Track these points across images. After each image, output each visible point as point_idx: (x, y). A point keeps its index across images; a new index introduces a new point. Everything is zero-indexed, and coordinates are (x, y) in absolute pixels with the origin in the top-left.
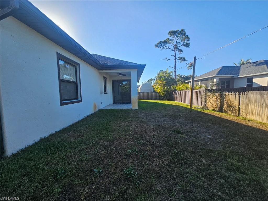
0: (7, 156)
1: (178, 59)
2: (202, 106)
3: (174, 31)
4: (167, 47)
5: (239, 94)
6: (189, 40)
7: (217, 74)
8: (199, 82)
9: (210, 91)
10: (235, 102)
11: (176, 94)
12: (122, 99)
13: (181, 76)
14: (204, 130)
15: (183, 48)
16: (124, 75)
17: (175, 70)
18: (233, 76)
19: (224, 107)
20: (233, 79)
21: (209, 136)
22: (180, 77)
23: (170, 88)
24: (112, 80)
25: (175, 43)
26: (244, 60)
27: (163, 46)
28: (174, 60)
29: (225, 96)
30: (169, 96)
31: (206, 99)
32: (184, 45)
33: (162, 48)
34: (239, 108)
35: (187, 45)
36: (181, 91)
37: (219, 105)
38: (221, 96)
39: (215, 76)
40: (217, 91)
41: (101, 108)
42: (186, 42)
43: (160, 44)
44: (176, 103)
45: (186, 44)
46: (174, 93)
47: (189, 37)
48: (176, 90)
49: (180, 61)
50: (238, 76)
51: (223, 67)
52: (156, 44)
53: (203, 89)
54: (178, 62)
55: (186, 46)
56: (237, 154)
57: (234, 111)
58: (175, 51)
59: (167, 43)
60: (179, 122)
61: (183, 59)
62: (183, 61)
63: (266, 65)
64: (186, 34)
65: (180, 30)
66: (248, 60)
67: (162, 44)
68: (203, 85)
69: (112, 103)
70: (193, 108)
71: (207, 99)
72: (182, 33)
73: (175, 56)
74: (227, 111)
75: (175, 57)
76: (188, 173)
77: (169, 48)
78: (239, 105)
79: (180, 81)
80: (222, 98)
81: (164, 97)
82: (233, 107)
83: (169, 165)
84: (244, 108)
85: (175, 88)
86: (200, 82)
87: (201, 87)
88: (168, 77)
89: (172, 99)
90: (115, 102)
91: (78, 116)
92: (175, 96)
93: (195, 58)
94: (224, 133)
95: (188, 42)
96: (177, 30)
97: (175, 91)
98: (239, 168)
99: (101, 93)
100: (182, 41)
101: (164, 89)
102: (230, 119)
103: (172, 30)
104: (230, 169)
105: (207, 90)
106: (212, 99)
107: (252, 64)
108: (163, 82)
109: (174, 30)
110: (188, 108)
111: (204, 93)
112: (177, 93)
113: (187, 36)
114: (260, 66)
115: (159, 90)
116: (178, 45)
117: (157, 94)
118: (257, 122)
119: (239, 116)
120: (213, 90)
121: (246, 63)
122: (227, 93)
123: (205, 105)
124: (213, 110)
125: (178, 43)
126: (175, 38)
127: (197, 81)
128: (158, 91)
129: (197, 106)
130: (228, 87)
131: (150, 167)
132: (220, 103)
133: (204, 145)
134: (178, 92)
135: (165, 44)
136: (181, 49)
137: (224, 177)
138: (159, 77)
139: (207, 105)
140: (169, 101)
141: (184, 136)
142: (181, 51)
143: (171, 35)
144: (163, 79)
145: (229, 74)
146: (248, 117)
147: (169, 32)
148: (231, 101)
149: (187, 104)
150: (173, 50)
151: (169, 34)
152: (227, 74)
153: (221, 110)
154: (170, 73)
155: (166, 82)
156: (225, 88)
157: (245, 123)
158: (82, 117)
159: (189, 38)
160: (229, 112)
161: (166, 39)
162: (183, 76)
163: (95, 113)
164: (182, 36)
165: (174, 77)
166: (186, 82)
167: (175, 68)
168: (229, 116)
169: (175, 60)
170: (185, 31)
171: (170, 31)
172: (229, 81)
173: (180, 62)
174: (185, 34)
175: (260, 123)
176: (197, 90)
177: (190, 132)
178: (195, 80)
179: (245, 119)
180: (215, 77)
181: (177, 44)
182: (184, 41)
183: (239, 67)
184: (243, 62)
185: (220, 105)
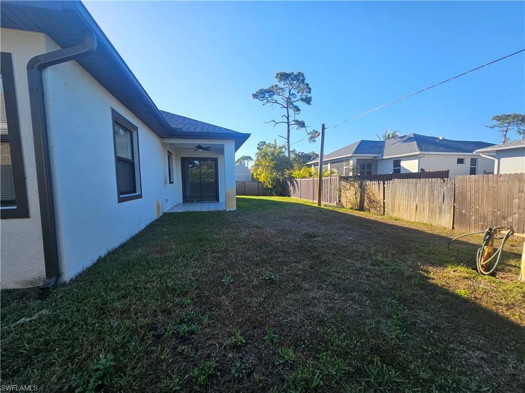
0: (65, 282)
1: (293, 123)
2: (335, 202)
3: (286, 74)
4: (274, 101)
5: (384, 184)
6: (310, 93)
7: (354, 153)
8: (327, 164)
9: (346, 179)
10: (379, 196)
11: (293, 185)
12: (201, 194)
13: (297, 153)
14: (343, 232)
15: (300, 104)
16: (207, 149)
17: (288, 142)
18: (376, 157)
19: (365, 203)
20: (375, 161)
21: (351, 238)
22: (296, 155)
23: (283, 174)
24: (181, 158)
25: (287, 95)
26: (390, 132)
27: (268, 98)
28: (287, 125)
29: (367, 186)
30: (281, 188)
31: (340, 191)
32: (302, 100)
33: (266, 101)
34: (384, 202)
35: (308, 101)
36: (302, 180)
37: (358, 200)
38: (361, 186)
39: (351, 155)
40: (355, 179)
41: (166, 210)
42: (305, 94)
43: (263, 93)
44: (293, 199)
45: (306, 98)
46: (289, 183)
47: (310, 86)
48: (293, 178)
49: (296, 126)
50: (382, 156)
51: (362, 142)
52: (255, 93)
53: (335, 176)
54: (294, 128)
55: (305, 101)
56: (381, 252)
57: (378, 209)
58: (287, 108)
59: (274, 94)
60: (308, 225)
61: (302, 124)
62: (301, 127)
63: (416, 141)
64: (306, 82)
65: (295, 73)
66: (395, 132)
67: (265, 95)
68: (335, 170)
69: (182, 202)
70: (322, 206)
71: (342, 191)
72: (299, 78)
73: (288, 118)
74: (369, 209)
75: (288, 120)
76: (334, 271)
77: (277, 103)
78: (384, 199)
79: (297, 161)
80: (362, 188)
81: (272, 190)
82: (377, 203)
83: (312, 268)
84: (390, 203)
85: (292, 173)
86: (329, 165)
87: (332, 173)
88: (278, 155)
89: (286, 193)
90: (186, 199)
91: (138, 224)
92: (291, 188)
93: (323, 126)
94: (368, 234)
95: (309, 95)
96: (291, 72)
97: (291, 179)
98: (383, 262)
99: (165, 182)
100: (298, 92)
101: (272, 176)
102: (373, 219)
103: (282, 71)
104: (376, 263)
105: (342, 178)
106: (349, 191)
107: (399, 139)
108: (270, 163)
109: (285, 72)
110: (315, 207)
111: (338, 182)
112: (295, 183)
113: (307, 85)
114: (410, 143)
115: (264, 177)
116: (293, 99)
117: (260, 184)
118: (404, 222)
119: (384, 215)
120: (350, 177)
121: (393, 137)
122: (368, 182)
123: (340, 201)
124: (351, 209)
125: (293, 94)
126: (288, 86)
127: (326, 163)
128: (262, 179)
129: (328, 203)
130: (369, 173)
131: (289, 272)
132: (361, 197)
133: (346, 247)
134: (296, 181)
135: (271, 96)
136: (297, 106)
137: (370, 270)
138: (263, 154)
139: (342, 202)
140: (281, 197)
141: (320, 239)
142: (297, 109)
143: (281, 80)
144: (270, 158)
145: (370, 154)
146: (395, 215)
147: (278, 74)
148: (373, 194)
149: (311, 201)
150: (284, 107)
151: (277, 77)
152: (368, 154)
153: (361, 208)
154: (280, 148)
155: (275, 164)
156: (366, 174)
157: (390, 222)
158: (143, 226)
159: (310, 89)
160: (372, 210)
161: (272, 86)
162: (300, 154)
163: (158, 218)
164: (299, 84)
165: (287, 155)
166: (307, 163)
167: (288, 139)
168: (372, 215)
169: (289, 125)
170: (303, 76)
171: (279, 72)
172: (371, 164)
173: (297, 129)
174: (303, 81)
175: (408, 222)
176: (327, 178)
177: (326, 235)
178: (325, 161)
179: (391, 218)
180: (351, 157)
181: (291, 96)
182: (303, 93)
183: (384, 142)
184: (389, 135)
185: (360, 201)
